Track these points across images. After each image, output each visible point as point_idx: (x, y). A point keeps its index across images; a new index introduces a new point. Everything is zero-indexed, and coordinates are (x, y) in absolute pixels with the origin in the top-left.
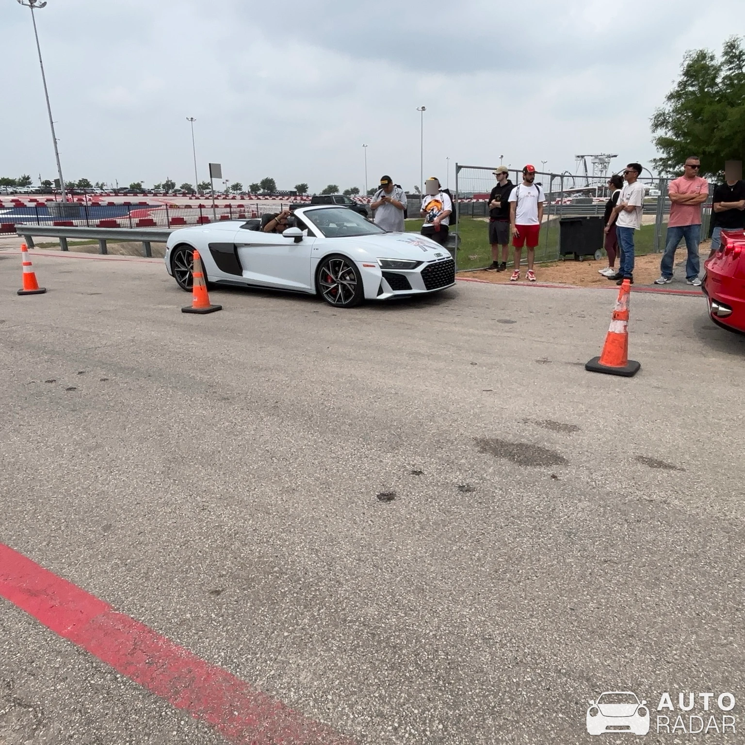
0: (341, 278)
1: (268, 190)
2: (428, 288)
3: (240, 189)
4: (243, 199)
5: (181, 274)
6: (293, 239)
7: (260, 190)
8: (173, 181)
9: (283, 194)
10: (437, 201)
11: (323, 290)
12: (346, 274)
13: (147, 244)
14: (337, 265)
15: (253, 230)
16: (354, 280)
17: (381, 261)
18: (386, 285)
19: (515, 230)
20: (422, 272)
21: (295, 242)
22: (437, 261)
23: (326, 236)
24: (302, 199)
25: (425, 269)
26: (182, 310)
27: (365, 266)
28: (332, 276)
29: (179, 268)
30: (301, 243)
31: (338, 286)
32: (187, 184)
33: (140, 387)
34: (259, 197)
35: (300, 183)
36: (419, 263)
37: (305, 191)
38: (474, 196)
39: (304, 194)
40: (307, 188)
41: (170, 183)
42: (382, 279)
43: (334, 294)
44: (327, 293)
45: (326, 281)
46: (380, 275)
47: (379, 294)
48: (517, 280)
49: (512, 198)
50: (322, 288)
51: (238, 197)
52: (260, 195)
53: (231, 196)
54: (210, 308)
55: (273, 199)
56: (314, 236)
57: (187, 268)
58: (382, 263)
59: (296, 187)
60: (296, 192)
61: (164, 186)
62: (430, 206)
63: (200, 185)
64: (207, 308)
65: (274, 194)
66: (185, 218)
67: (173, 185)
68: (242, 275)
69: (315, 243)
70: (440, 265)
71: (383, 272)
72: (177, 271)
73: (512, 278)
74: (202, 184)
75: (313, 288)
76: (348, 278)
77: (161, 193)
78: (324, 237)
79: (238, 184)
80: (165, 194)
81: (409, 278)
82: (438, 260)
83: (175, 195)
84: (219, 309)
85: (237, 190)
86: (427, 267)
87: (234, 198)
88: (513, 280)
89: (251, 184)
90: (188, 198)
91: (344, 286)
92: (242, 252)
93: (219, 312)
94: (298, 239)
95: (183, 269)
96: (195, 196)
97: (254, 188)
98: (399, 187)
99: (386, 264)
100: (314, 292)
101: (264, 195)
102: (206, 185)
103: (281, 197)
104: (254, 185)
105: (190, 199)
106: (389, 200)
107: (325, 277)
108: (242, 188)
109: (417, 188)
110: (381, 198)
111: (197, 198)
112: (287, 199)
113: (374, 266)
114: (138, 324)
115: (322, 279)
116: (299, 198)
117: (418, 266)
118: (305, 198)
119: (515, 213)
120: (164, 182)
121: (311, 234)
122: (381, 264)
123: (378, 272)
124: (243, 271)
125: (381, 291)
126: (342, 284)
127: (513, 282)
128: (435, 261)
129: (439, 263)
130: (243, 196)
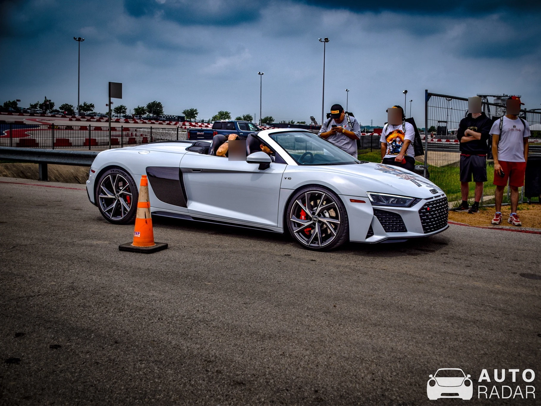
0: (319, 215)
1: (154, 113)
2: (426, 231)
3: (124, 112)
4: (127, 122)
5: (106, 202)
6: (258, 165)
7: (146, 113)
8: (52, 101)
9: (170, 119)
10: (399, 132)
11: (294, 228)
12: (326, 211)
13: (44, 165)
14: (314, 197)
15: (202, 153)
16: (336, 218)
17: (372, 195)
18: (378, 225)
19: (498, 166)
20: (420, 211)
21: (260, 168)
22: (434, 199)
23: (299, 164)
24: (191, 125)
25: (422, 208)
26: (119, 247)
27: (352, 200)
28: (307, 211)
29: (105, 194)
30: (267, 171)
31: (314, 224)
32: (67, 105)
33: (110, 360)
34: (145, 121)
35: (188, 108)
36: (416, 200)
37: (194, 117)
38: (374, 129)
39: (192, 120)
40: (197, 114)
41: (48, 103)
42: (373, 217)
43: (307, 233)
44: (298, 232)
45: (299, 217)
46: (371, 212)
47: (368, 237)
48: (499, 223)
49: (494, 131)
50: (293, 226)
51: (122, 120)
52: (145, 119)
53: (114, 119)
54: (155, 246)
55: (160, 124)
56: (285, 162)
57: (114, 195)
58: (373, 198)
59: (184, 113)
60: (184, 117)
61: (41, 106)
62: (391, 136)
63: (81, 106)
64: (151, 246)
65: (161, 119)
66: (71, 140)
67: (52, 105)
68: (186, 207)
69: (286, 172)
70: (438, 203)
71: (375, 210)
72: (102, 198)
73: (493, 222)
74: (83, 105)
75: (281, 225)
76: (327, 215)
77: (38, 113)
78: (296, 164)
79: (122, 106)
80: (43, 114)
81: (405, 218)
82: (436, 197)
83: (54, 116)
84: (165, 247)
85: (120, 113)
86: (425, 205)
87: (117, 121)
88: (495, 224)
89: (136, 107)
90: (68, 119)
91: (322, 224)
92: (188, 178)
93: (164, 251)
94: (264, 166)
95: (110, 196)
96: (75, 117)
97: (139, 111)
98: (351, 114)
99: (377, 199)
100: (281, 231)
101: (149, 119)
102: (88, 106)
103: (168, 122)
104: (140, 108)
105: (71, 120)
106: (340, 131)
107: (298, 212)
108: (127, 110)
109: (313, 119)
110: (331, 128)
111: (78, 120)
112: (176, 124)
113: (364, 202)
114: (69, 265)
115: (293, 213)
116: (187, 124)
117: (415, 204)
118: (193, 124)
119: (498, 147)
120: (42, 101)
121: (280, 161)
122: (372, 200)
123: (368, 209)
124: (188, 201)
125: (370, 233)
126: (320, 222)
127: (496, 227)
128: (432, 198)
129: (436, 200)
130: (127, 119)
